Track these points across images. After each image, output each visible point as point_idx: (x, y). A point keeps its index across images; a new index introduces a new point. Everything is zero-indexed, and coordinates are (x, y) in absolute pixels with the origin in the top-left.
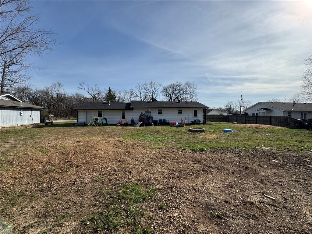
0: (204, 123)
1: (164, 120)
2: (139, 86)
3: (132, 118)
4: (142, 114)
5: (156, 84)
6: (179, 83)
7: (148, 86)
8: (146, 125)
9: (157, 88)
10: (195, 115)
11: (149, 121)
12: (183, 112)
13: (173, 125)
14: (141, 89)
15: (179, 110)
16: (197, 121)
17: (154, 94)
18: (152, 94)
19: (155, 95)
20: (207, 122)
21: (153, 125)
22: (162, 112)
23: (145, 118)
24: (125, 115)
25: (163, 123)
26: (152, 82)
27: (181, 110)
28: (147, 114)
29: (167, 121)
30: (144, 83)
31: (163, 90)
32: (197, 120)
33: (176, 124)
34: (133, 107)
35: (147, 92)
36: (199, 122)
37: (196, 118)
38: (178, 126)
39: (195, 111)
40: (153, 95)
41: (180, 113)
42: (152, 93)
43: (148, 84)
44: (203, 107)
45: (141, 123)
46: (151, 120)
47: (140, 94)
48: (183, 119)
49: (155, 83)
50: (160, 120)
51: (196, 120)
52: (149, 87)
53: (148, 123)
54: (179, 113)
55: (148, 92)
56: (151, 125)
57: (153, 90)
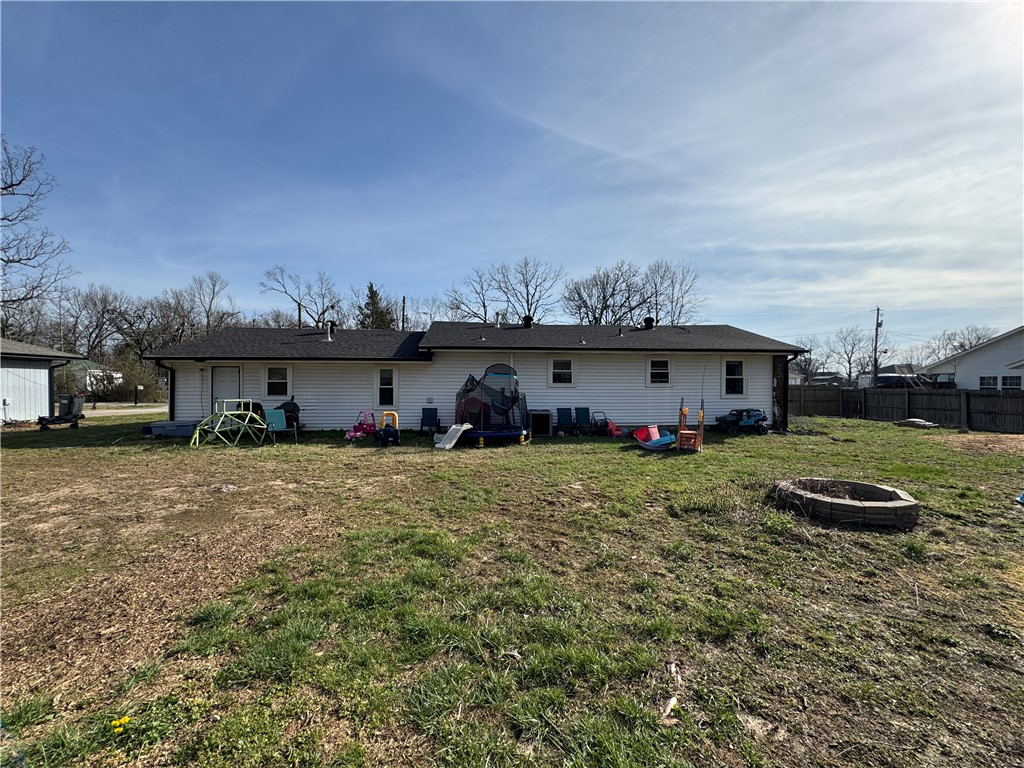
0: (780, 426)
1: (583, 412)
2: (480, 277)
3: (430, 401)
4: (472, 379)
5: (541, 269)
6: (626, 267)
7: (511, 278)
8: (492, 443)
9: (547, 285)
10: (734, 387)
11: (507, 418)
12: (672, 371)
13: (632, 438)
14: (485, 287)
15: (654, 364)
16: (749, 417)
17: (533, 306)
18: (525, 305)
19: (540, 310)
20: (795, 421)
21: (527, 437)
22: (574, 371)
23: (488, 401)
24: (395, 386)
25: (579, 427)
26: (526, 264)
27: (665, 364)
28: (496, 383)
29: (599, 417)
30: (498, 265)
31: (566, 295)
32: (748, 411)
33: (648, 438)
34: (429, 348)
35: (508, 301)
36: (757, 421)
37: (737, 403)
38: (666, 451)
39: (733, 369)
40: (529, 311)
41: (660, 376)
42: (528, 302)
43: (513, 271)
44: (770, 348)
45: (467, 426)
46: (516, 413)
47: (484, 306)
48: (686, 410)
49: (536, 266)
50: (564, 413)
51: (740, 413)
52: (514, 279)
53: (500, 427)
54: (654, 376)
55: (511, 299)
56: (517, 441)
57: (532, 291)
